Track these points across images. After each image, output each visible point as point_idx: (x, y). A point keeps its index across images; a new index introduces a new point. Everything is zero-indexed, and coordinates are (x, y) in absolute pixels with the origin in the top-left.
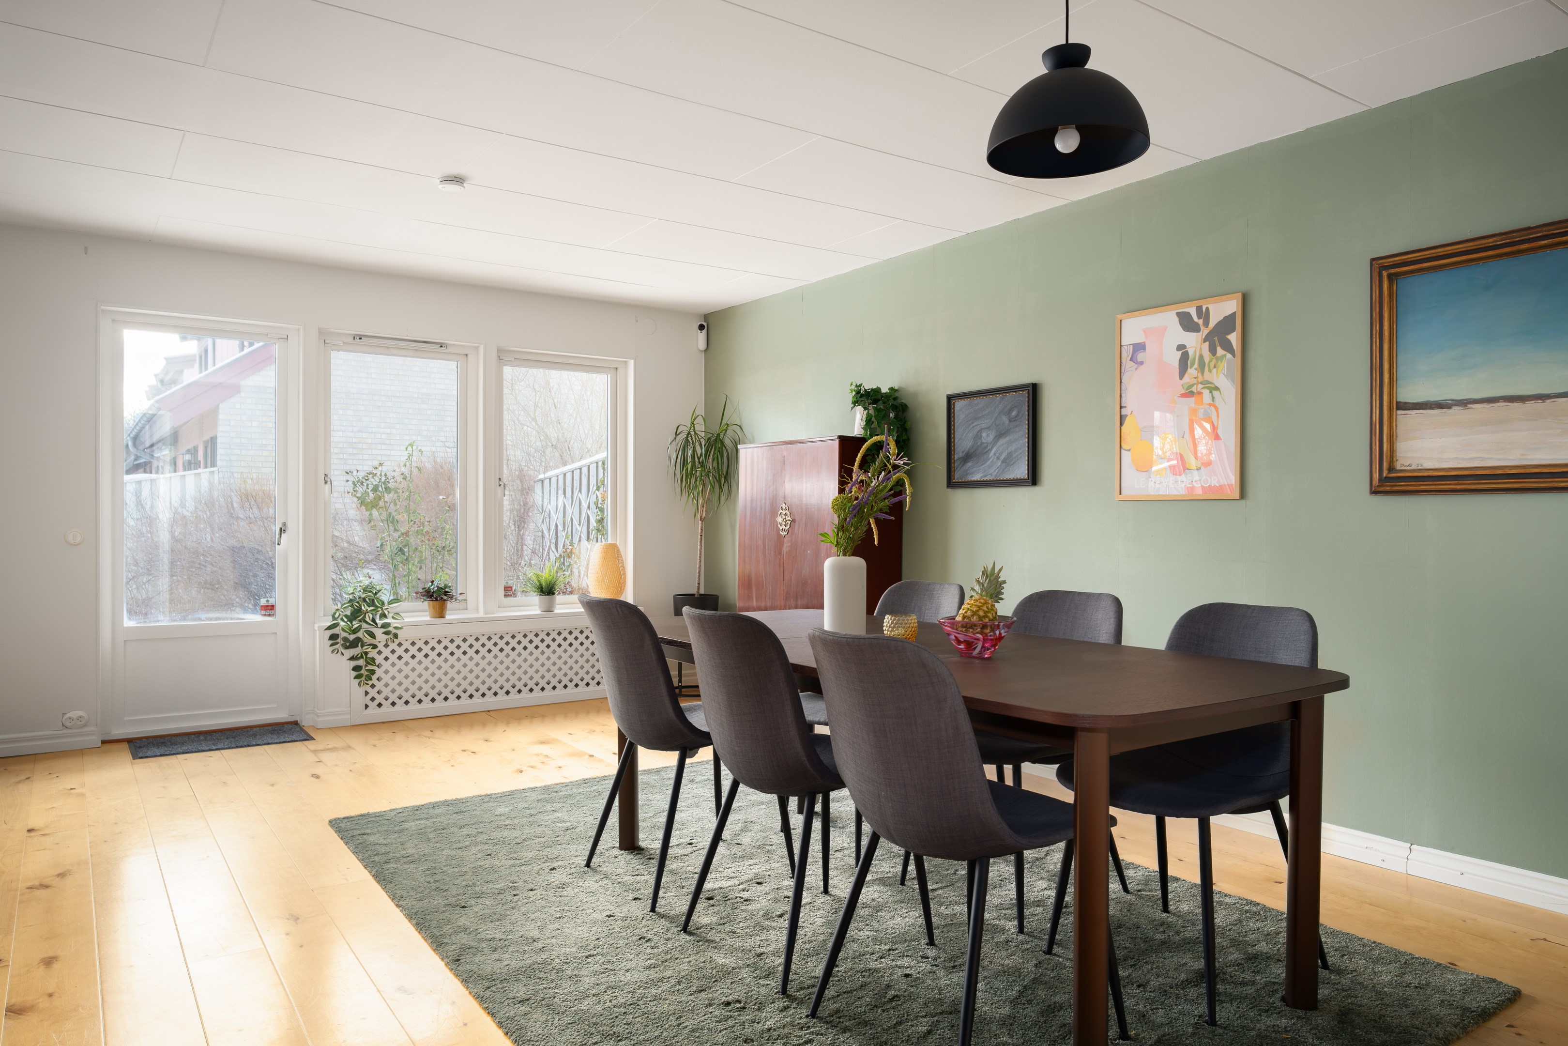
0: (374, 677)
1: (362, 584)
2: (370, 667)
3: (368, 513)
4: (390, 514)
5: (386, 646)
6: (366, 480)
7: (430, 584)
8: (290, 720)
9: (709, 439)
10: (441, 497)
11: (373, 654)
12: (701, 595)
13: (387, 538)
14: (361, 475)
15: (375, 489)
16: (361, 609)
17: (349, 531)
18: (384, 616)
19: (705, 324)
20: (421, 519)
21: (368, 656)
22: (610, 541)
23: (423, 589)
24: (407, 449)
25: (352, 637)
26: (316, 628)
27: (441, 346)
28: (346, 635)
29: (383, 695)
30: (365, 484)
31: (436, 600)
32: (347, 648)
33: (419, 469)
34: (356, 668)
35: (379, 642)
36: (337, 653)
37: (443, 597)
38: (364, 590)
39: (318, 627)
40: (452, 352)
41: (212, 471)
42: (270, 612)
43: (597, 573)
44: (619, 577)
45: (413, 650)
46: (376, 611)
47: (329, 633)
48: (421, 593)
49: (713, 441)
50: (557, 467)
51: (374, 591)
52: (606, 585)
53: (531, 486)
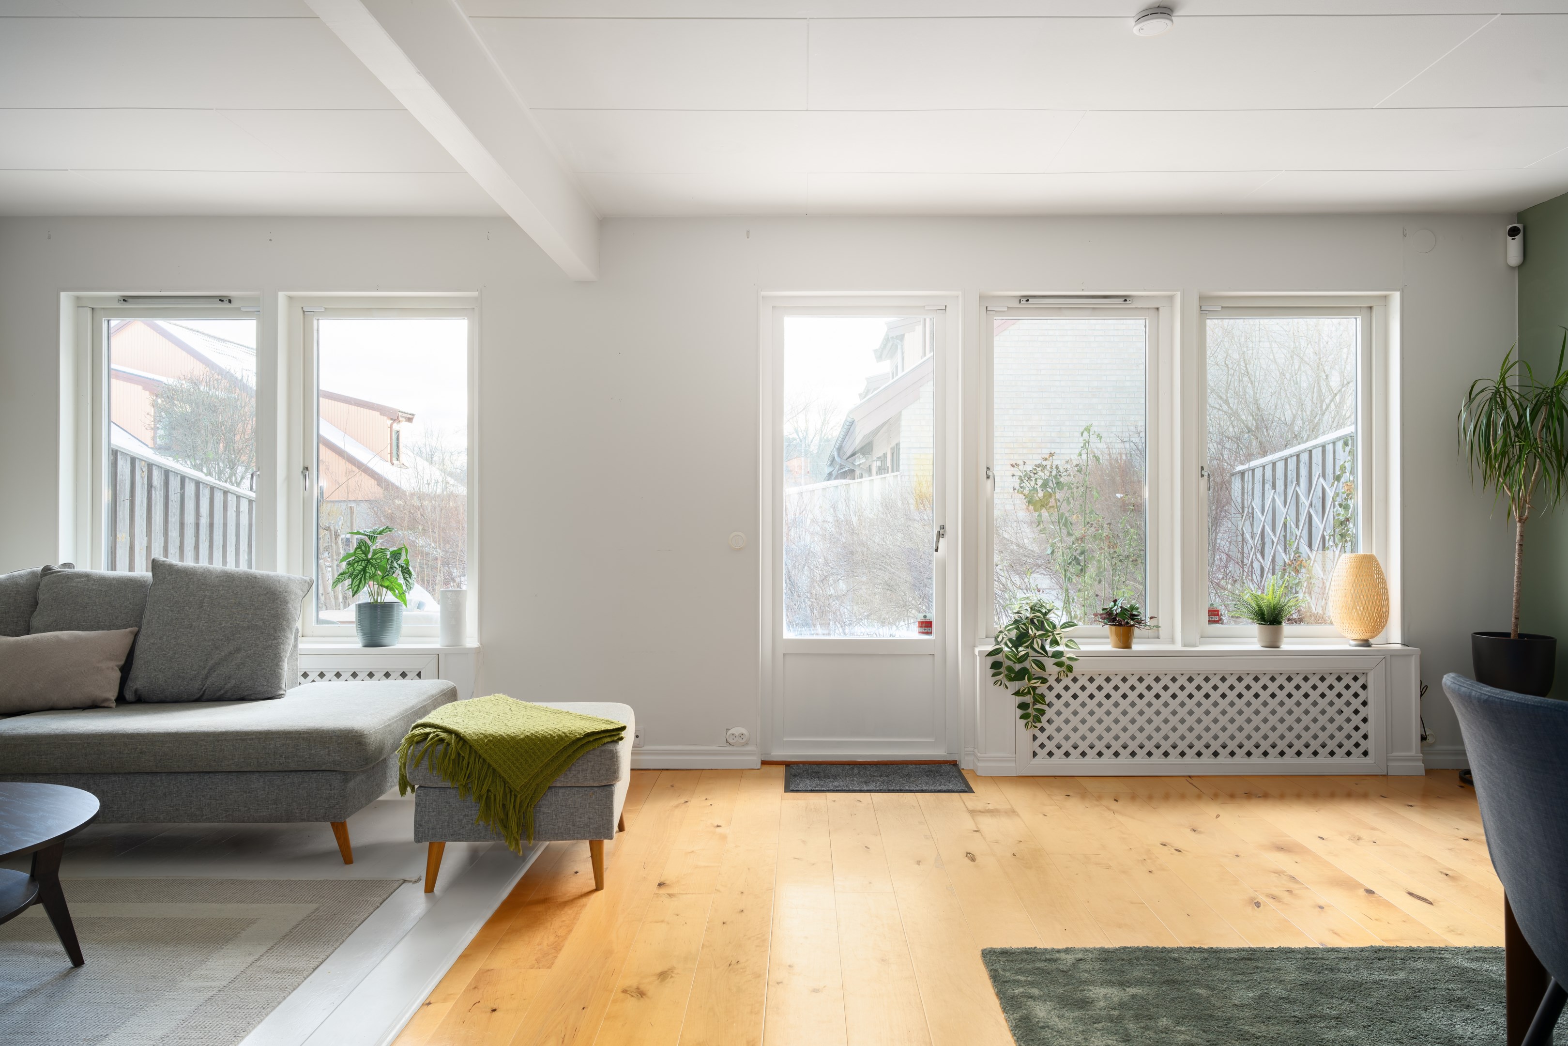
0: (1044, 719)
1: (1029, 602)
2: (1039, 706)
3: (1037, 514)
4: (1063, 514)
5: (1058, 680)
6: (1035, 474)
7: (1112, 604)
8: (947, 759)
9: (1537, 395)
10: (1119, 496)
11: (1042, 689)
12: (1520, 635)
13: (1059, 544)
14: (1029, 468)
15: (1045, 485)
16: (1028, 632)
17: (1019, 533)
18: (1055, 642)
19: (1519, 226)
20: (1099, 521)
21: (1037, 692)
22: (1361, 551)
23: (1103, 609)
24: (1082, 434)
25: (1018, 667)
26: (977, 653)
27: (1125, 300)
28: (1009, 663)
29: (1054, 742)
30: (1034, 479)
31: (1120, 625)
32: (1011, 679)
33: (1097, 459)
34: (1023, 706)
35: (1050, 675)
36: (1000, 685)
37: (1129, 621)
38: (1031, 609)
39: (979, 652)
40: (1139, 307)
41: (897, 475)
42: (928, 630)
43: (1345, 596)
44: (1379, 602)
45: (1091, 688)
46: (1046, 636)
47: (990, 660)
48: (1101, 615)
49: (1544, 399)
50: (1264, 454)
51: (1044, 611)
52: (1358, 614)
53: (1225, 480)
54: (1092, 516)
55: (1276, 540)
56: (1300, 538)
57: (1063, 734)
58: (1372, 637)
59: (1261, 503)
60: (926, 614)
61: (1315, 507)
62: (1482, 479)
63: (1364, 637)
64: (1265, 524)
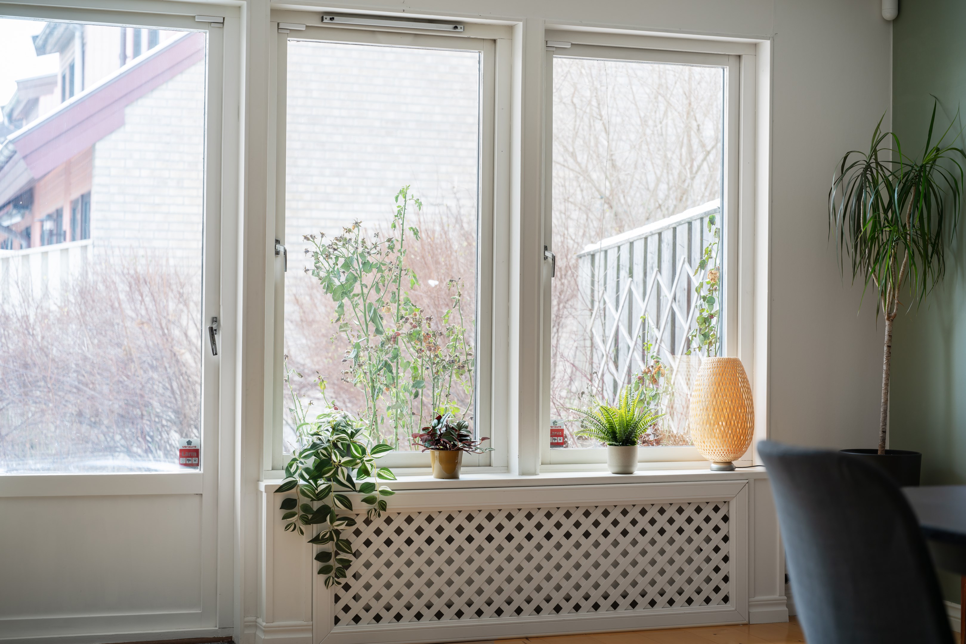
0: (350, 573)
1: (330, 419)
2: (343, 556)
3: (337, 304)
4: (370, 305)
5: (368, 522)
6: (334, 249)
7: (436, 421)
8: (220, 636)
9: (906, 174)
11: (347, 533)
12: (887, 452)
13: (365, 346)
14: (327, 241)
15: (347, 265)
16: (330, 459)
18: (365, 472)
20: (415, 314)
21: (342, 537)
22: (726, 353)
23: (424, 429)
24: (397, 198)
25: (316, 505)
26: (262, 489)
27: (456, 27)
28: (306, 500)
29: (362, 603)
30: (333, 257)
31: (445, 448)
32: (307, 522)
33: (416, 232)
34: (322, 557)
35: (357, 515)
36: (293, 530)
37: (456, 443)
38: (334, 429)
39: (267, 487)
40: (472, 37)
41: (86, 247)
42: (193, 461)
43: (707, 409)
44: (743, 416)
45: (409, 531)
46: (354, 463)
47: (280, 497)
48: (421, 436)
49: (913, 179)
50: (621, 230)
51: (349, 432)
52: (720, 430)
53: (570, 264)
54: (408, 307)
55: (632, 345)
56: (661, 342)
57: (372, 592)
58: (736, 459)
59: (615, 296)
60: (191, 440)
61: (679, 301)
62: (852, 270)
63: (727, 459)
64: (620, 324)
